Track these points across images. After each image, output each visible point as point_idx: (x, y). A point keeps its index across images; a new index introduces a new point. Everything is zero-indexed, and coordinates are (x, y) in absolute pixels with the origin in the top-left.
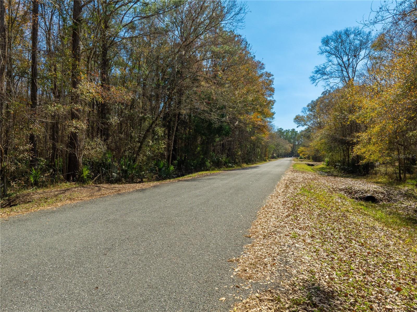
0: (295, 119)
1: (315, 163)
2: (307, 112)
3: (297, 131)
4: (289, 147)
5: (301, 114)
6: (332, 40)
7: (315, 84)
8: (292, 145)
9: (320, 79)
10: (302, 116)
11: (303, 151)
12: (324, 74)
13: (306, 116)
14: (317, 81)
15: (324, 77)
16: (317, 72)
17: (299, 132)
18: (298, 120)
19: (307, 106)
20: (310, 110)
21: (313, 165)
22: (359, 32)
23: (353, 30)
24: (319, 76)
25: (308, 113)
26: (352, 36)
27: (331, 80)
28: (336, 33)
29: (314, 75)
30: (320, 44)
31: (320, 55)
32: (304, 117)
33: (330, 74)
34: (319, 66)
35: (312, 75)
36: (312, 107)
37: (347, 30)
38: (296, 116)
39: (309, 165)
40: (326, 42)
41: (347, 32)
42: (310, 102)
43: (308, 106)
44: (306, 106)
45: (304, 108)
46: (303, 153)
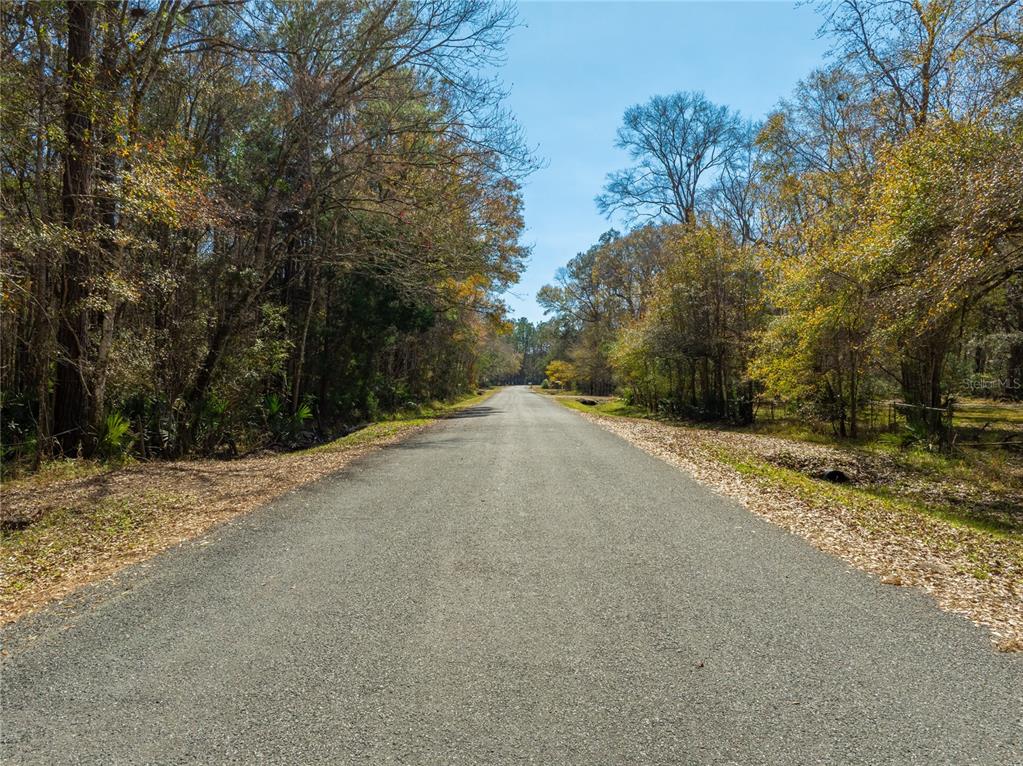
0: (540, 295)
1: (598, 398)
2: (566, 277)
3: (532, 324)
4: (514, 360)
5: (554, 284)
6: (649, 116)
7: (605, 215)
8: (521, 356)
9: (617, 205)
10: (556, 289)
11: (557, 371)
12: (626, 192)
13: (563, 289)
14: (611, 208)
15: (627, 201)
16: (612, 188)
17: (535, 326)
18: (547, 296)
19: (568, 266)
20: (575, 275)
21: (592, 403)
22: (704, 106)
23: (690, 98)
24: (618, 196)
25: (569, 281)
26: (688, 114)
27: (641, 208)
28: (656, 103)
29: (606, 192)
30: (621, 123)
31: (618, 148)
32: (561, 290)
33: (641, 194)
34: (615, 173)
35: (601, 193)
36: (579, 268)
37: (679, 98)
38: (542, 289)
39: (584, 403)
40: (633, 119)
41: (679, 103)
42: (574, 256)
43: (570, 265)
44: (565, 266)
45: (561, 270)
46: (557, 375)
